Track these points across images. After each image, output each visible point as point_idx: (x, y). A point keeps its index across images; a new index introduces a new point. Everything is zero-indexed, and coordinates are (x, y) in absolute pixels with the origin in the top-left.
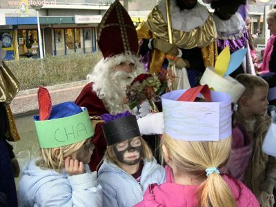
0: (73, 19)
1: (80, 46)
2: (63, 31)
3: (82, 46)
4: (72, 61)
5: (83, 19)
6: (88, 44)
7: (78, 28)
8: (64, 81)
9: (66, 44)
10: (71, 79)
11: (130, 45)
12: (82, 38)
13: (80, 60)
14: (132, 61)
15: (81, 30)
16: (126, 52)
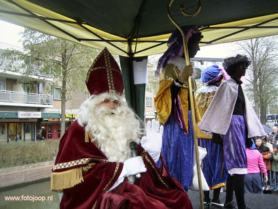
0: (17, 114)
1: (20, 138)
2: (6, 124)
3: (23, 138)
4: (16, 148)
5: (25, 115)
6: (28, 136)
7: (20, 123)
8: (9, 165)
9: (9, 136)
10: (15, 164)
11: (115, 85)
12: (23, 132)
13: (24, 147)
14: (117, 99)
15: (22, 125)
16: (110, 90)
